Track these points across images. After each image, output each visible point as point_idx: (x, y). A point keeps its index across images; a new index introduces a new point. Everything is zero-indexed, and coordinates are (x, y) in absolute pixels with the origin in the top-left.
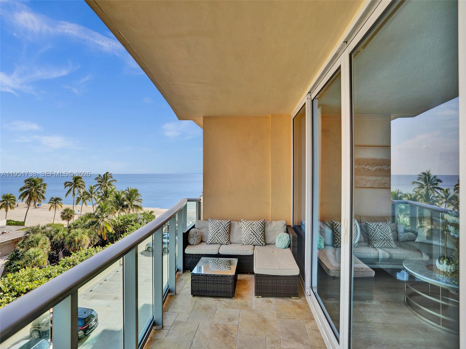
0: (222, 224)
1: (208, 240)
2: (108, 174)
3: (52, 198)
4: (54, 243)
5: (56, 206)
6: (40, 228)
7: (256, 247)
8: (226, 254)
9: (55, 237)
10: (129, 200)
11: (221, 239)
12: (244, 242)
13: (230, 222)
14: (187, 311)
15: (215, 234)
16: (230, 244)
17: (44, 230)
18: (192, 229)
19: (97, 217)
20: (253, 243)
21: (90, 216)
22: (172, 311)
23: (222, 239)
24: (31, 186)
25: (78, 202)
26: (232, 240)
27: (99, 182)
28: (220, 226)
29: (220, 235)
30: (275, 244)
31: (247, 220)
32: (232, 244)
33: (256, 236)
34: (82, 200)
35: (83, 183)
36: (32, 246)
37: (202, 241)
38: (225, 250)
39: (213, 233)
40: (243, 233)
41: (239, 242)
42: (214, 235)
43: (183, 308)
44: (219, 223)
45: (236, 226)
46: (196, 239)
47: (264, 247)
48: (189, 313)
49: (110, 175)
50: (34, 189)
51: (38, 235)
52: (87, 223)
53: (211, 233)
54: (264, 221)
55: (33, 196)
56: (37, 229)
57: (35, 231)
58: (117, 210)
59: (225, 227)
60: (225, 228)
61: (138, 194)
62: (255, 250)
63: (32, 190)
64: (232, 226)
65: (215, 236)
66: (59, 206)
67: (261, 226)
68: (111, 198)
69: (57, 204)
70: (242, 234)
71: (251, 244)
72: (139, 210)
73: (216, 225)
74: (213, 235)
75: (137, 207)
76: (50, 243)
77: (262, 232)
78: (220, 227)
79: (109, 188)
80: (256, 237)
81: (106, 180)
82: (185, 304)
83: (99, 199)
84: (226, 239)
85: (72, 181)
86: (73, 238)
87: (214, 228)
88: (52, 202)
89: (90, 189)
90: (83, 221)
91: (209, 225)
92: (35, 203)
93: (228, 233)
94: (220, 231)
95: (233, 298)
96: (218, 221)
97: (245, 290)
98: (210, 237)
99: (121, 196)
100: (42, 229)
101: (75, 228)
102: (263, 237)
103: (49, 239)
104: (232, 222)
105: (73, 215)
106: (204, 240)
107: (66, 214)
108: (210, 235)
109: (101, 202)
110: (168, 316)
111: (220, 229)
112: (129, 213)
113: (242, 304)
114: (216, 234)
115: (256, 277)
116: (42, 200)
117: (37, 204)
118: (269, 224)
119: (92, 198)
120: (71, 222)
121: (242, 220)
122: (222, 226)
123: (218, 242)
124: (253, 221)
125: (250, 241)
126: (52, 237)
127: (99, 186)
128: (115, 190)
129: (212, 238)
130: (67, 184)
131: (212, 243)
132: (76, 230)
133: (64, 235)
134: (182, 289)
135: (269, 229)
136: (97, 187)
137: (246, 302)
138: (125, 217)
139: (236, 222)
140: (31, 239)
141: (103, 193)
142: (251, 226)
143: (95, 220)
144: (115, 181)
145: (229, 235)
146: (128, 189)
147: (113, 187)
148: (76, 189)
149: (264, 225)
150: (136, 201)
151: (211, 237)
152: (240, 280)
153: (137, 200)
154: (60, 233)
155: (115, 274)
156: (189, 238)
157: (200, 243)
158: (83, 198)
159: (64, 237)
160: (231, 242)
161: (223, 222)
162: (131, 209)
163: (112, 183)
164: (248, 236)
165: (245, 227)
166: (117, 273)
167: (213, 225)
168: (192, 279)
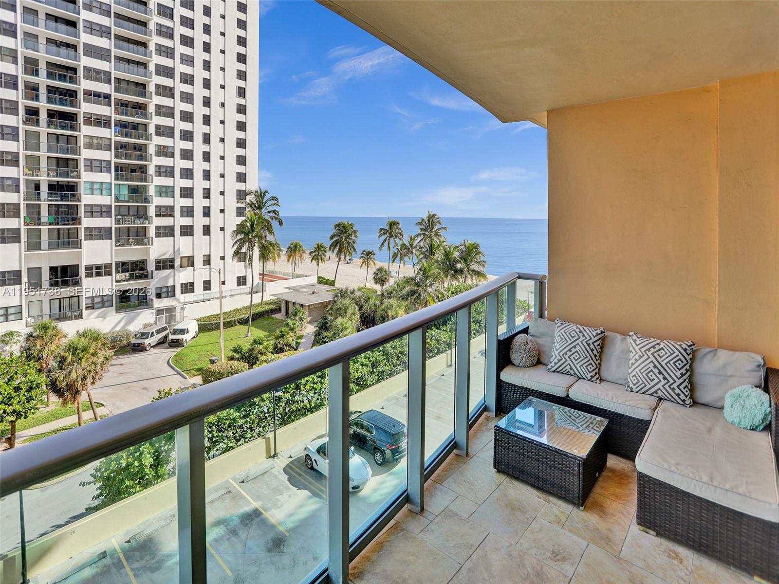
0: (584, 336)
1: (551, 363)
2: (434, 219)
3: (364, 251)
4: (363, 316)
5: (368, 262)
6: (349, 291)
7: (664, 405)
8: (583, 402)
9: (365, 307)
10: (465, 260)
11: (578, 366)
12: (634, 385)
13: (602, 332)
14: (476, 497)
15: (566, 353)
16: (598, 380)
17: (353, 296)
18: (520, 335)
19: (418, 285)
20: (656, 392)
21: (409, 281)
22: (450, 486)
23: (581, 366)
24: (341, 233)
25: (395, 259)
26: (604, 374)
27: (421, 231)
28: (578, 337)
29: (576, 358)
30: (722, 408)
31: (645, 335)
32: (603, 383)
33: (665, 378)
34: (399, 256)
35: (400, 231)
36: (341, 315)
37: (539, 362)
38: (582, 392)
39: (561, 351)
40: (633, 364)
41: (623, 382)
42: (563, 355)
43: (471, 489)
44: (578, 331)
45: (618, 345)
46: (525, 355)
47: (687, 411)
48: (476, 503)
49: (437, 220)
50: (344, 238)
51: (347, 302)
52: (404, 292)
53: (557, 350)
54: (691, 345)
55: (343, 247)
56: (346, 292)
57: (343, 294)
58: (446, 276)
59: (590, 342)
60: (589, 345)
61: (480, 253)
62: (656, 411)
63: (342, 238)
64: (607, 342)
65: (566, 357)
66: (371, 262)
67: (680, 356)
68: (439, 256)
69: (369, 260)
70: (630, 365)
71: (651, 395)
72: (481, 278)
73: (569, 333)
74: (561, 354)
75: (478, 273)
76: (359, 315)
77: (683, 371)
78: (578, 341)
79: (435, 239)
80: (666, 381)
81: (432, 227)
82: (477, 482)
83: (422, 256)
84: (591, 368)
85: (387, 228)
86: (386, 312)
87: (566, 340)
88: (364, 256)
89: (410, 240)
90: (399, 289)
91: (556, 333)
92: (345, 257)
93: (595, 356)
94: (577, 349)
95: (582, 508)
96: (575, 328)
97: (617, 500)
98: (554, 357)
99: (452, 254)
100: (351, 293)
101: (390, 298)
102: (686, 383)
103: (358, 308)
104: (608, 333)
105: (387, 278)
106: (543, 360)
107: (379, 276)
108: (556, 353)
109: (424, 261)
110: (439, 493)
111: (578, 344)
112: (465, 282)
113: (598, 529)
114: (569, 353)
115: (640, 480)
116: (353, 253)
117: (348, 258)
118: (707, 354)
119: (412, 254)
120: (386, 286)
121: (631, 334)
122: (582, 338)
123: (572, 372)
124: (659, 341)
125: (648, 386)
126: (362, 307)
127: (422, 237)
128: (445, 243)
129: (559, 360)
130: (382, 232)
131: (558, 370)
132: (391, 301)
133: (375, 305)
134: (483, 449)
135: (706, 367)
136: (420, 238)
137: (609, 530)
138: (458, 288)
139: (618, 335)
140: (338, 305)
141: (428, 247)
142: (653, 350)
143: (416, 288)
144: (445, 228)
145: (599, 361)
146: (463, 243)
147: (442, 239)
148: (392, 240)
149: (691, 357)
150: (476, 264)
151: (556, 357)
152: (613, 471)
153: (478, 263)
154: (371, 302)
155: (440, 378)
156: (511, 351)
157: (535, 365)
158: (401, 254)
159: (376, 309)
160: (603, 378)
161: (585, 331)
162: (469, 276)
163: (441, 232)
164: (644, 374)
165: (638, 351)
166: (442, 377)
167: (563, 333)
168: (496, 437)
